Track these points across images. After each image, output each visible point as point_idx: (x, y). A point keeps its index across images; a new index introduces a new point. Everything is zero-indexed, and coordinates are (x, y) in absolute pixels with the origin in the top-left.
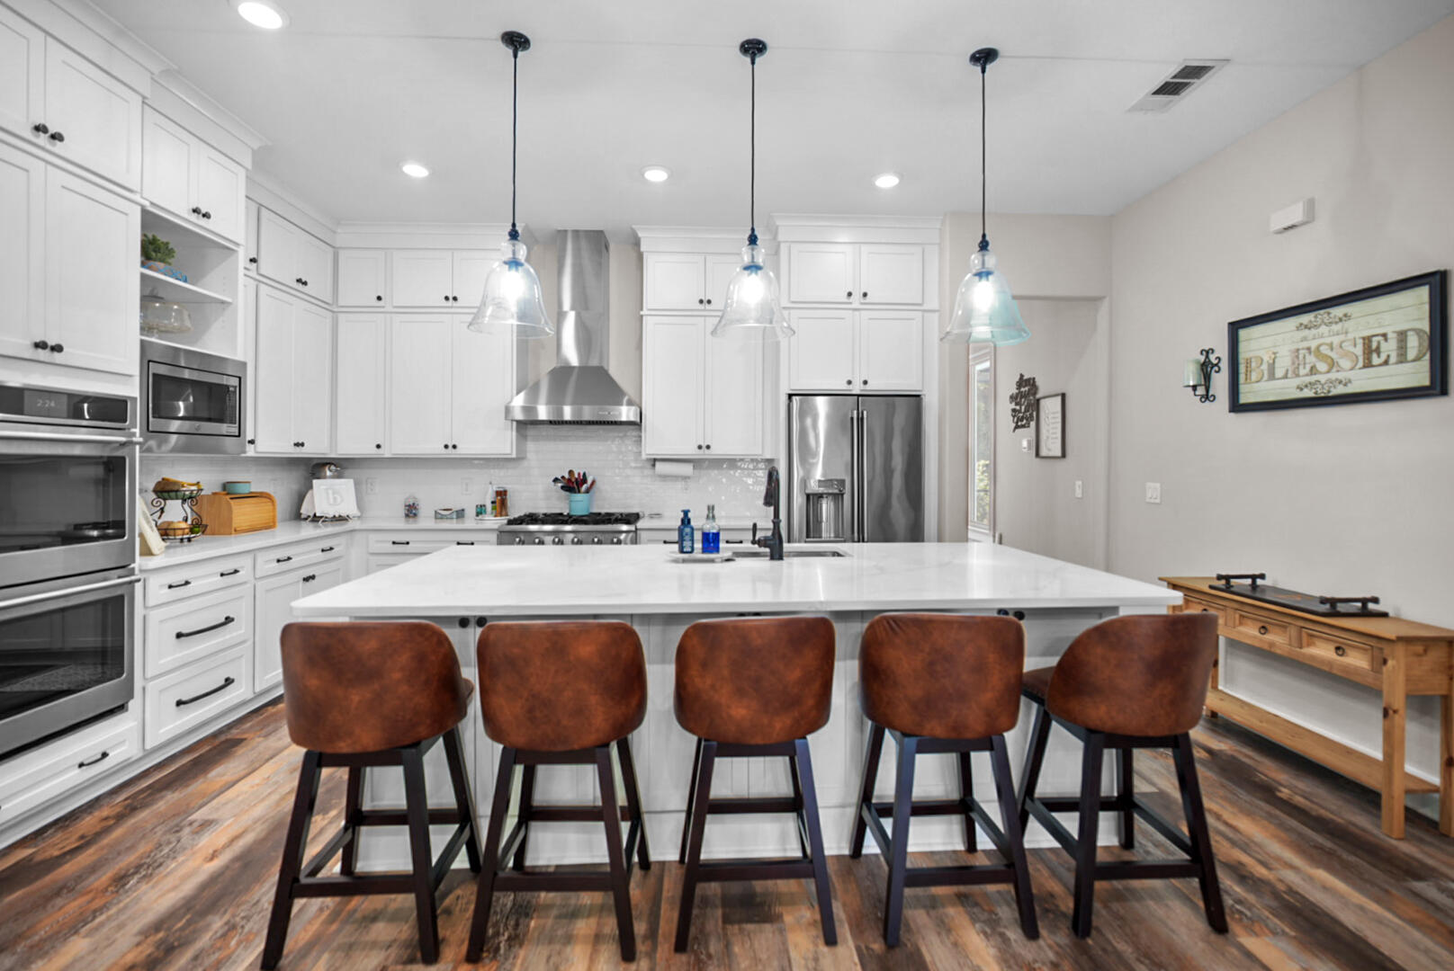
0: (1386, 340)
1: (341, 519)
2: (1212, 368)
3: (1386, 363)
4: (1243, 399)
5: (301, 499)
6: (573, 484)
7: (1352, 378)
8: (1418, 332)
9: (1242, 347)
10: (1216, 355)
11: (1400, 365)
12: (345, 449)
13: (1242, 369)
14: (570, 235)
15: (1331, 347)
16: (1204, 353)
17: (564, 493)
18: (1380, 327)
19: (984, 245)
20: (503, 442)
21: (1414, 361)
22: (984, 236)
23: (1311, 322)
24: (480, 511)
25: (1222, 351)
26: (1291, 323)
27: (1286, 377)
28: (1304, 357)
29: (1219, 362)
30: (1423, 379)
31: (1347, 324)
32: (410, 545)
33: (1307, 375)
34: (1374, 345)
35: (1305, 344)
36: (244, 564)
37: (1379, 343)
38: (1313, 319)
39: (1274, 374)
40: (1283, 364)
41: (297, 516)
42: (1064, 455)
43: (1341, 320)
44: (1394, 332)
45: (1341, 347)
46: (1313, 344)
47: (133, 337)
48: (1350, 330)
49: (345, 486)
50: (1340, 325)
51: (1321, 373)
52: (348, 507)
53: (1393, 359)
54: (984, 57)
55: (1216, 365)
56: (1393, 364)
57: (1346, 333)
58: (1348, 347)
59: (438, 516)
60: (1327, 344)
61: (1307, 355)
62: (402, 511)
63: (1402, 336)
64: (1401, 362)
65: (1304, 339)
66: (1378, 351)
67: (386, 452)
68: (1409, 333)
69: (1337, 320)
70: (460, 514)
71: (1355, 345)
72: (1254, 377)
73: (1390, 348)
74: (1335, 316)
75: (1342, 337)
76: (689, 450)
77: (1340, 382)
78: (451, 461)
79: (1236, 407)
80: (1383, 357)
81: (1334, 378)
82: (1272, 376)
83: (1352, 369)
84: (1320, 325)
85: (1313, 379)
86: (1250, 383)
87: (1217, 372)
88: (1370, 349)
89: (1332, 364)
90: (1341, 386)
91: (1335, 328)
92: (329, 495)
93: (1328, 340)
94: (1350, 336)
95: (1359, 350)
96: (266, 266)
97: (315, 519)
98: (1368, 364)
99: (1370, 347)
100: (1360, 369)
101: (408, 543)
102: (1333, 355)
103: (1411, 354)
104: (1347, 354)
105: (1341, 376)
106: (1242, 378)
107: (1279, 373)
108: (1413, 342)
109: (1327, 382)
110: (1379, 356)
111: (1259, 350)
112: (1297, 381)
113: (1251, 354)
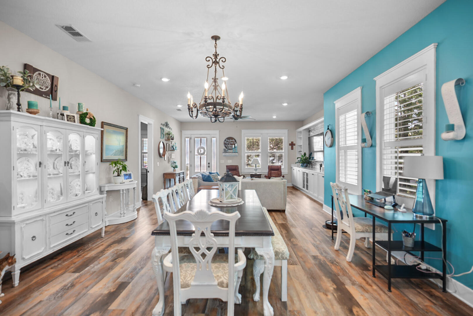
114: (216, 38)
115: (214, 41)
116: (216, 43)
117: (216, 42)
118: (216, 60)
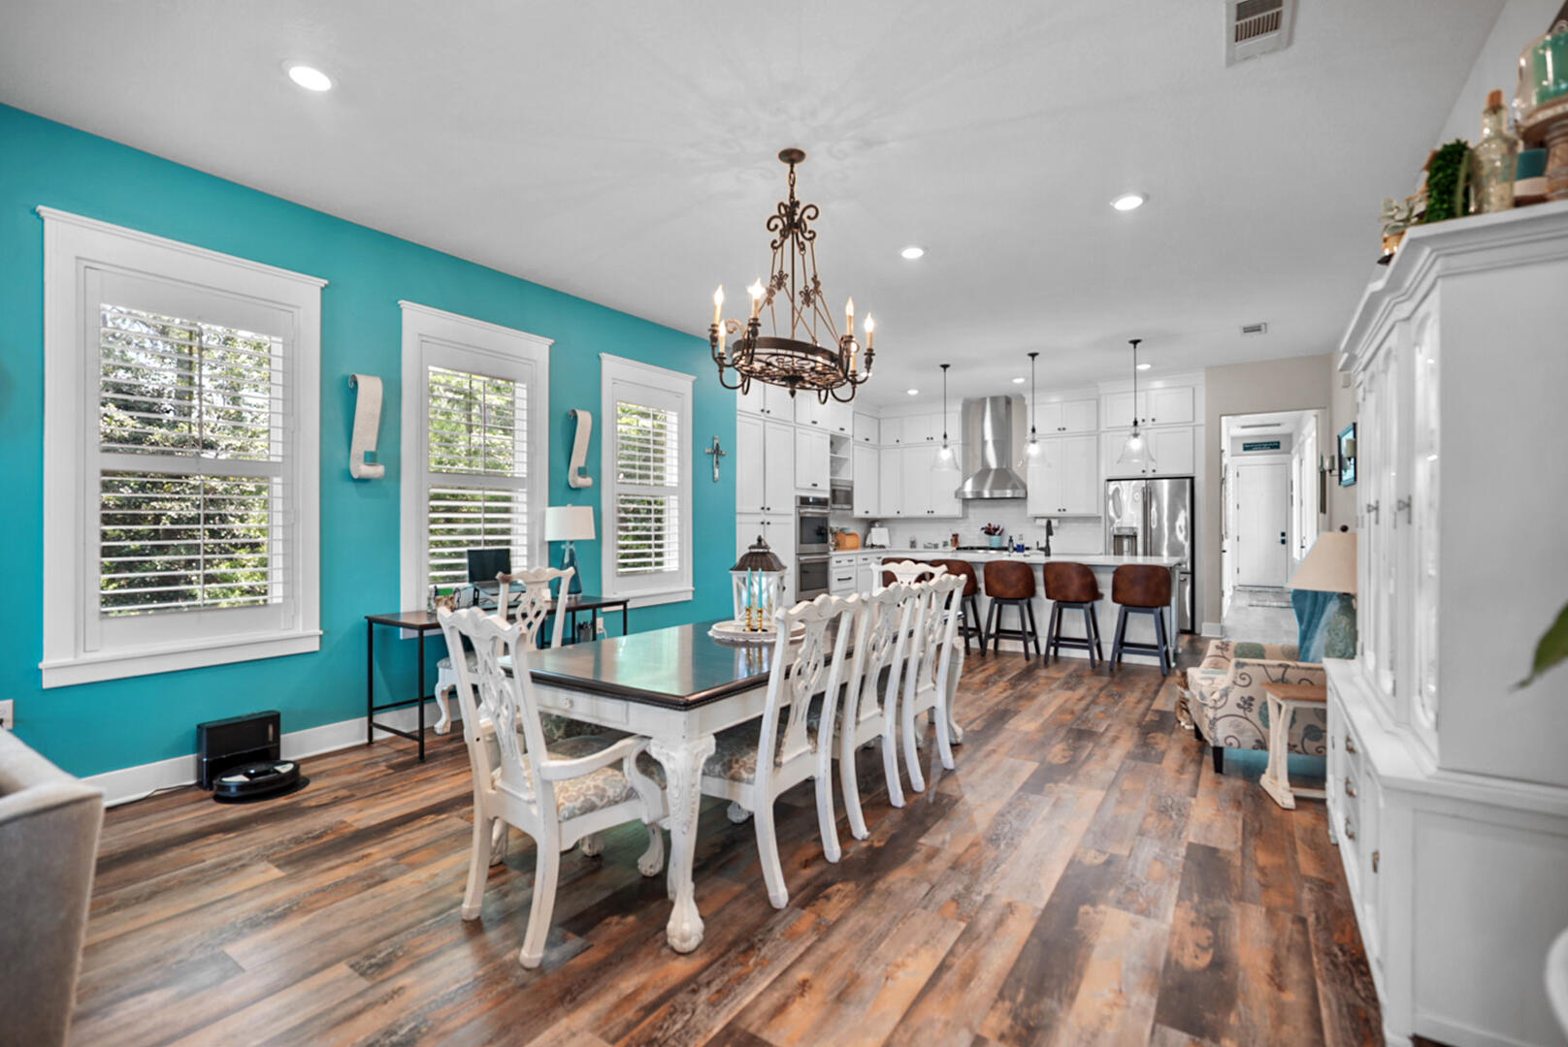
1: (882, 547)
5: (865, 539)
6: (990, 531)
12: (883, 514)
14: (988, 400)
17: (987, 536)
20: (955, 508)
24: (945, 544)
36: (853, 558)
41: (864, 546)
47: (828, 477)
49: (884, 531)
52: (885, 541)
59: (925, 547)
62: (909, 544)
67: (901, 515)
70: (936, 546)
78: (931, 519)
92: (878, 535)
96: (856, 438)
97: (873, 546)
114: (792, 156)
115: (787, 166)
116: (792, 172)
117: (792, 166)
118: (792, 222)
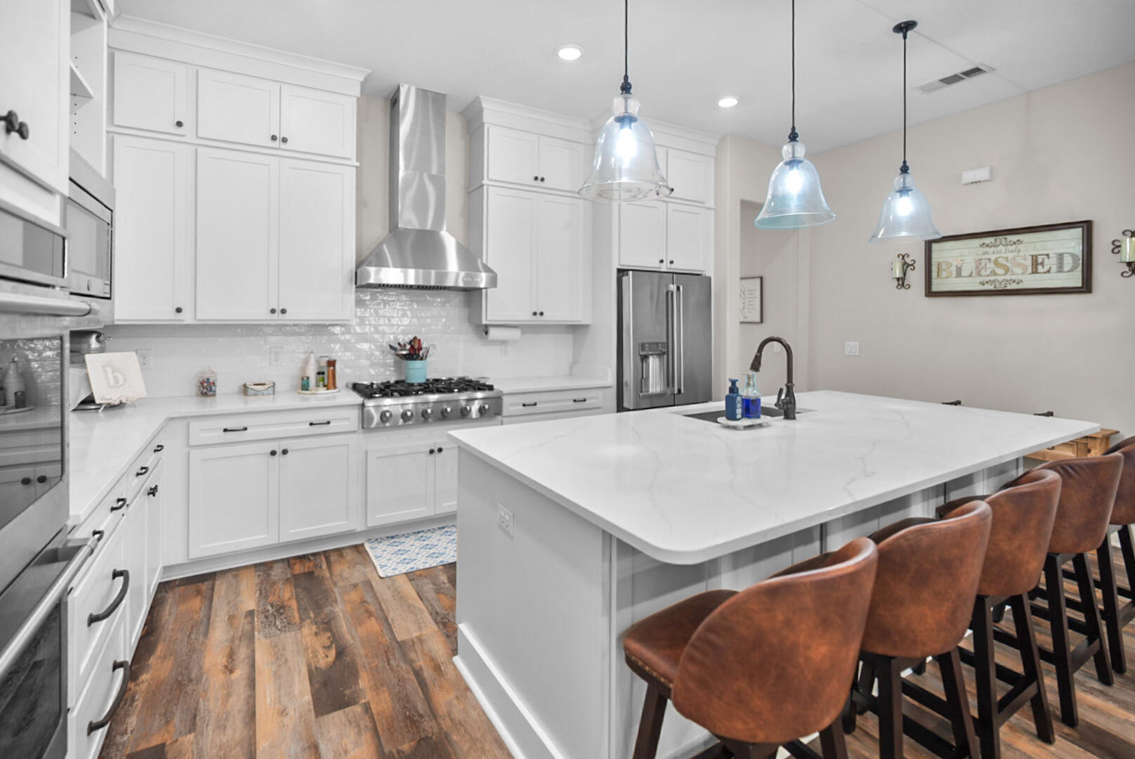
0: (1049, 258)
2: (907, 267)
3: (1049, 271)
4: (935, 288)
7: (1023, 280)
8: (1073, 256)
9: (935, 255)
10: (911, 258)
11: (1059, 274)
13: (934, 269)
15: (1007, 259)
16: (901, 257)
18: (1043, 250)
19: (905, 170)
21: (1069, 271)
22: (905, 162)
23: (991, 243)
25: (918, 256)
26: (977, 242)
27: (970, 276)
28: (986, 264)
29: (914, 263)
30: (1078, 283)
31: (1020, 247)
32: (248, 431)
33: (988, 276)
34: (1040, 261)
35: (986, 256)
37: (1043, 259)
38: (993, 241)
39: (960, 273)
40: (968, 268)
42: (762, 321)
43: (1015, 243)
44: (1055, 254)
45: (1014, 260)
46: (993, 257)
48: (1021, 250)
50: (1014, 246)
51: (998, 275)
53: (1054, 269)
54: (904, 28)
55: (912, 265)
56: (1054, 273)
57: (1019, 251)
58: (1020, 260)
60: (1004, 258)
61: (988, 263)
63: (1060, 257)
64: (1060, 272)
65: (986, 253)
66: (1042, 264)
68: (1065, 255)
69: (1012, 243)
71: (1025, 259)
72: (944, 274)
73: (1051, 263)
74: (1010, 241)
75: (1016, 254)
76: (525, 316)
77: (1014, 281)
79: (930, 293)
80: (1046, 269)
81: (1009, 279)
82: (959, 274)
83: (1023, 274)
84: (999, 245)
85: (992, 278)
86: (941, 278)
87: (911, 269)
88: (1036, 263)
89: (1007, 270)
90: (1015, 284)
91: (1010, 248)
93: (1005, 255)
94: (1021, 254)
95: (1029, 262)
98: (1035, 271)
99: (1036, 261)
100: (1030, 274)
101: (246, 429)
102: (1008, 264)
103: (1066, 268)
104: (1019, 265)
105: (1014, 277)
106: (934, 274)
107: (965, 273)
108: (1068, 261)
109: (1002, 280)
110: (1043, 266)
111: (949, 257)
112: (981, 279)
113: (941, 260)
